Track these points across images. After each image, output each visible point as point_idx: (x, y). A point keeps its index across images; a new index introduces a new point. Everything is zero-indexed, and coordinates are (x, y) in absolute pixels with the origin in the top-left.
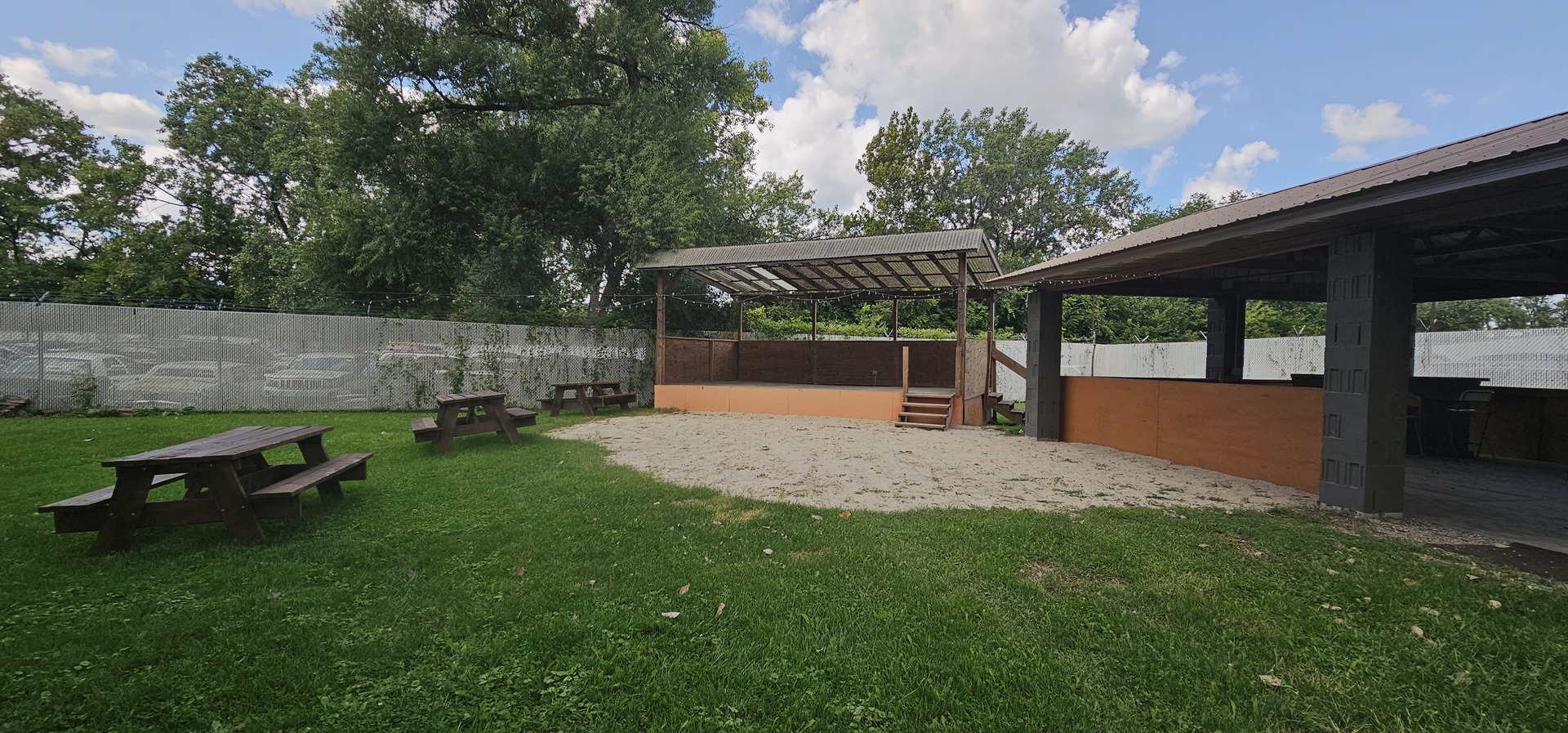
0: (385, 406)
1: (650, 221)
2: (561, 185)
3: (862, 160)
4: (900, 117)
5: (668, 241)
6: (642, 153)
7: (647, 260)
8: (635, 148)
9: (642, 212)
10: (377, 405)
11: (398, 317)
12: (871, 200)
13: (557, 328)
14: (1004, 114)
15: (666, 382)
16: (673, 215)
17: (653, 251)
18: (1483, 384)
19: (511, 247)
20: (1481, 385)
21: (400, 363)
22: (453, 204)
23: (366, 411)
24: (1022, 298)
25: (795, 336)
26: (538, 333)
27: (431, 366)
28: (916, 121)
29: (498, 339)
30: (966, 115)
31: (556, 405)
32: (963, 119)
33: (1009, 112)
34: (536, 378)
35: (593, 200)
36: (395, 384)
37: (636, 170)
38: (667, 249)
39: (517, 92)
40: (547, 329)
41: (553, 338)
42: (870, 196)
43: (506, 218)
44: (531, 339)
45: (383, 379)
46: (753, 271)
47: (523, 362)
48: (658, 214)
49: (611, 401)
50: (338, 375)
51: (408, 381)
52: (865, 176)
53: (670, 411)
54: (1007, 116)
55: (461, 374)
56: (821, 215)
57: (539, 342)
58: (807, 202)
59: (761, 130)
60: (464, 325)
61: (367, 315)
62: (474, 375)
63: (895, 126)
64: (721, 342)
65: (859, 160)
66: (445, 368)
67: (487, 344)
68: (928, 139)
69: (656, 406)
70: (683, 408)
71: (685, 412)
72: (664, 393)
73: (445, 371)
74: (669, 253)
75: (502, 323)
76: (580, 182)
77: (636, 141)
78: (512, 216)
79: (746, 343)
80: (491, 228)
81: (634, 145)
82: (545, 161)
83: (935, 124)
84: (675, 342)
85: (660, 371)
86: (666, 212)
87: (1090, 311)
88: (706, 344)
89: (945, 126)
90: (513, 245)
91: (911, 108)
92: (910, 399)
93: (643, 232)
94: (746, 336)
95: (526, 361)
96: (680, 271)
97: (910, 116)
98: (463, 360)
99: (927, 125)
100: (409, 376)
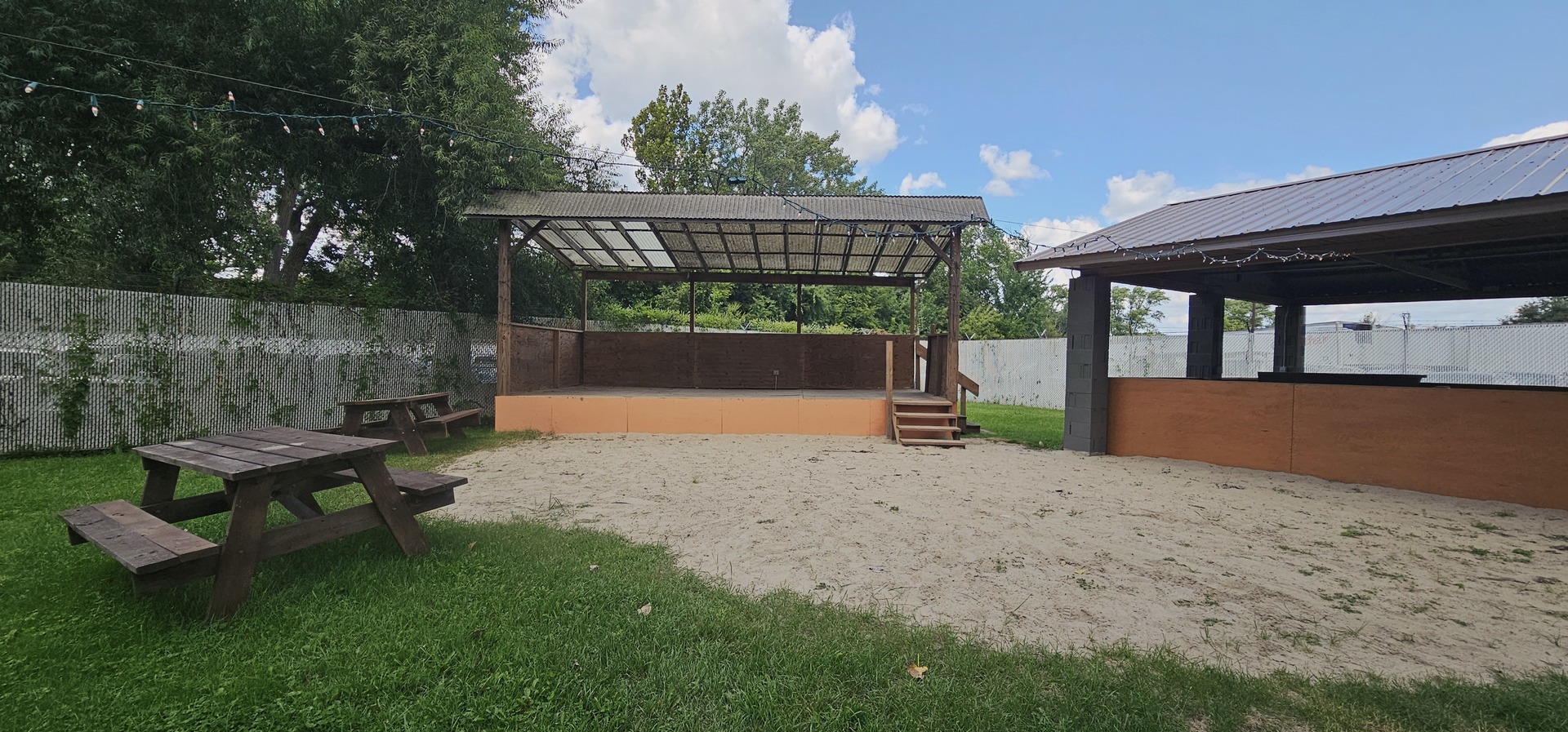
3: (628, 135)
4: (669, 93)
7: (482, 203)
12: (640, 181)
14: (782, 107)
15: (516, 391)
17: (497, 189)
18: (1423, 381)
20: (1421, 382)
24: (809, 293)
25: (647, 327)
26: (255, 313)
28: (686, 100)
29: (168, 323)
30: (744, 103)
32: (740, 107)
33: (787, 106)
34: (250, 389)
38: (516, 190)
40: (272, 307)
41: (284, 322)
42: (639, 176)
44: (239, 321)
46: (629, 237)
47: (222, 362)
52: (632, 153)
53: (530, 435)
54: (784, 110)
55: (84, 383)
57: (256, 327)
60: (91, 293)
62: (114, 386)
63: (664, 102)
64: (565, 333)
65: (625, 135)
67: (144, 329)
68: (706, 121)
69: (499, 426)
70: (548, 430)
71: (551, 435)
72: (509, 409)
75: (178, 292)
79: (591, 334)
83: (712, 106)
85: (505, 375)
87: (860, 309)
88: (550, 334)
89: (721, 111)
91: (681, 86)
92: (900, 408)
94: (591, 326)
95: (230, 362)
97: (680, 94)
98: (82, 358)
99: (705, 106)
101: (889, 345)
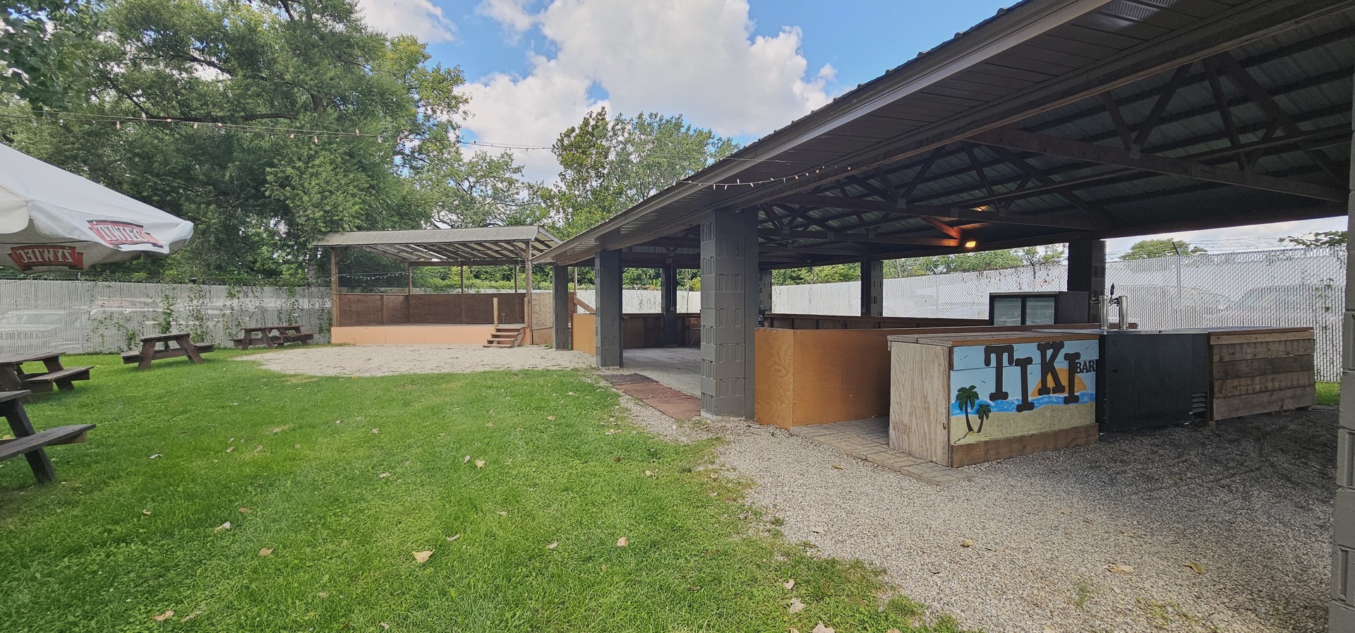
0: (98, 350)
1: (321, 213)
2: (252, 180)
4: (594, 115)
5: (335, 226)
6: (317, 162)
7: (320, 240)
8: (311, 158)
9: (316, 206)
10: (91, 350)
11: (107, 281)
12: (562, 179)
13: (254, 287)
15: (341, 325)
16: (340, 208)
17: (325, 234)
19: (209, 227)
21: (111, 316)
22: (156, 195)
23: (80, 355)
26: (238, 291)
27: (141, 319)
29: (202, 296)
31: (245, 342)
35: (278, 194)
36: (107, 333)
37: (312, 175)
38: (337, 232)
39: (209, 113)
40: (245, 288)
41: (251, 294)
42: (561, 176)
43: (203, 206)
44: (231, 296)
45: (95, 330)
47: (224, 314)
48: (328, 208)
49: (294, 339)
50: (50, 327)
51: (119, 330)
52: (557, 160)
53: (340, 345)
55: (169, 323)
56: (530, 187)
57: (238, 297)
58: (515, 176)
59: (465, 119)
60: (170, 286)
61: (78, 280)
62: (180, 325)
64: (393, 296)
65: (553, 144)
66: (153, 320)
67: (192, 300)
69: (332, 341)
70: (353, 343)
71: (354, 345)
72: (337, 333)
73: (153, 322)
74: (338, 234)
76: (266, 181)
77: (312, 153)
78: (209, 204)
79: (415, 296)
80: (190, 214)
81: (311, 155)
82: (237, 163)
84: (349, 297)
85: (335, 317)
86: (335, 206)
88: (379, 297)
90: (210, 226)
91: (605, 107)
92: (498, 330)
93: (316, 220)
94: (416, 291)
95: (227, 313)
96: (347, 248)
97: (601, 115)
98: (168, 313)
100: (120, 326)
101: (495, 300)
